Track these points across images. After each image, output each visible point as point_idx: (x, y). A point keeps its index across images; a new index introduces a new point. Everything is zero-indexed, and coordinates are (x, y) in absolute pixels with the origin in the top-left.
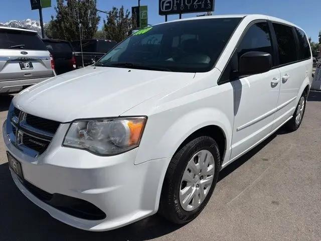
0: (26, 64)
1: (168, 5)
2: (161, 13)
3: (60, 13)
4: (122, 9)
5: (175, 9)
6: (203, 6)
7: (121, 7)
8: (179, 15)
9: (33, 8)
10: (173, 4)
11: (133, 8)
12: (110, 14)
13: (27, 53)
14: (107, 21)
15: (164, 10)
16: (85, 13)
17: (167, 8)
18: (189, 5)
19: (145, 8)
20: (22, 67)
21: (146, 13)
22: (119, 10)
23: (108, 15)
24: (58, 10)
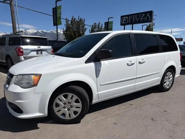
0: (40, 52)
1: (126, 20)
2: (122, 24)
3: (67, 27)
4: (99, 24)
5: (130, 22)
6: (146, 20)
7: (99, 23)
8: (132, 25)
9: (54, 26)
10: (129, 19)
11: (105, 23)
12: (92, 26)
13: (40, 47)
14: (91, 30)
15: (123, 23)
16: (78, 27)
17: (125, 21)
18: (137, 20)
19: (112, 22)
20: (37, 53)
21: (112, 25)
22: (97, 24)
23: (92, 27)
24: (66, 25)
